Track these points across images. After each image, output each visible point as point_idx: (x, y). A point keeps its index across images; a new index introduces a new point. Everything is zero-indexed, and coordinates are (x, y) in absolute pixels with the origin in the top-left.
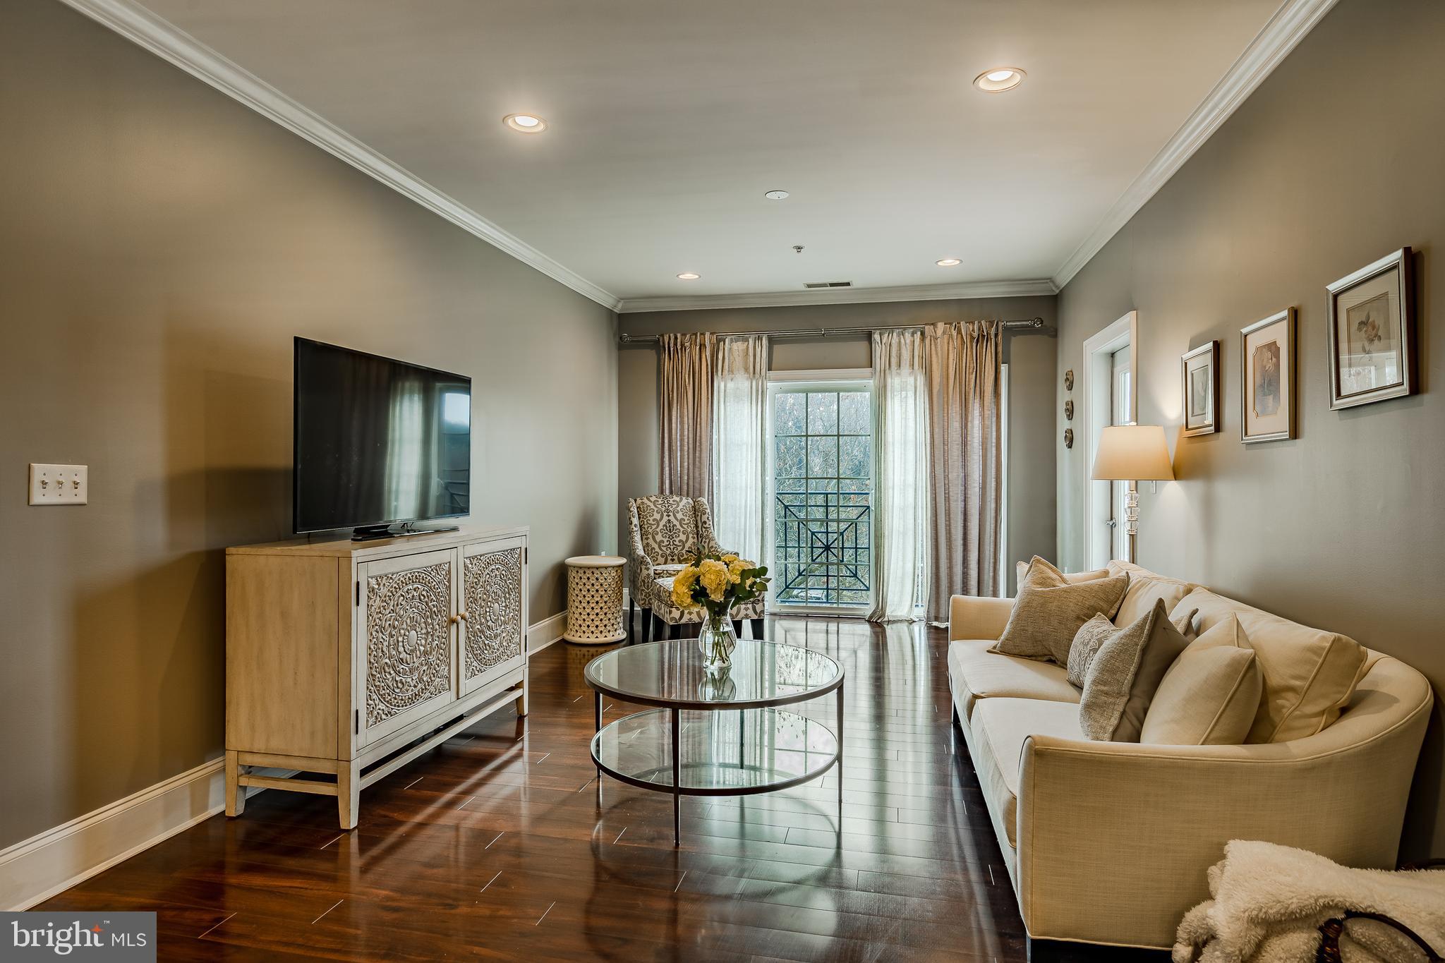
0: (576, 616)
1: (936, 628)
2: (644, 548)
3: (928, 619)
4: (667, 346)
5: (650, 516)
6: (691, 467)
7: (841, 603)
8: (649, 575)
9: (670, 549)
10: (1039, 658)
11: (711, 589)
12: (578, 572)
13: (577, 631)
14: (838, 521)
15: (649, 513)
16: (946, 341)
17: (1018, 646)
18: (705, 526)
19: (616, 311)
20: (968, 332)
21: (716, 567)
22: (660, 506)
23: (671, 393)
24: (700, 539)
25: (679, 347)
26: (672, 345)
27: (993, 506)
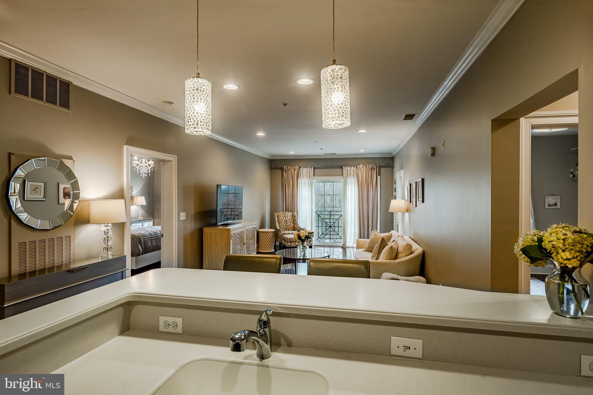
2: (279, 226)
6: (291, 204)
7: (334, 243)
8: (281, 234)
9: (286, 227)
11: (302, 236)
12: (262, 233)
14: (333, 219)
15: (280, 217)
16: (363, 169)
18: (296, 220)
19: (270, 159)
20: (369, 167)
21: (303, 232)
22: (283, 215)
23: (286, 183)
24: (294, 224)
25: (288, 170)
26: (286, 169)
27: (376, 215)
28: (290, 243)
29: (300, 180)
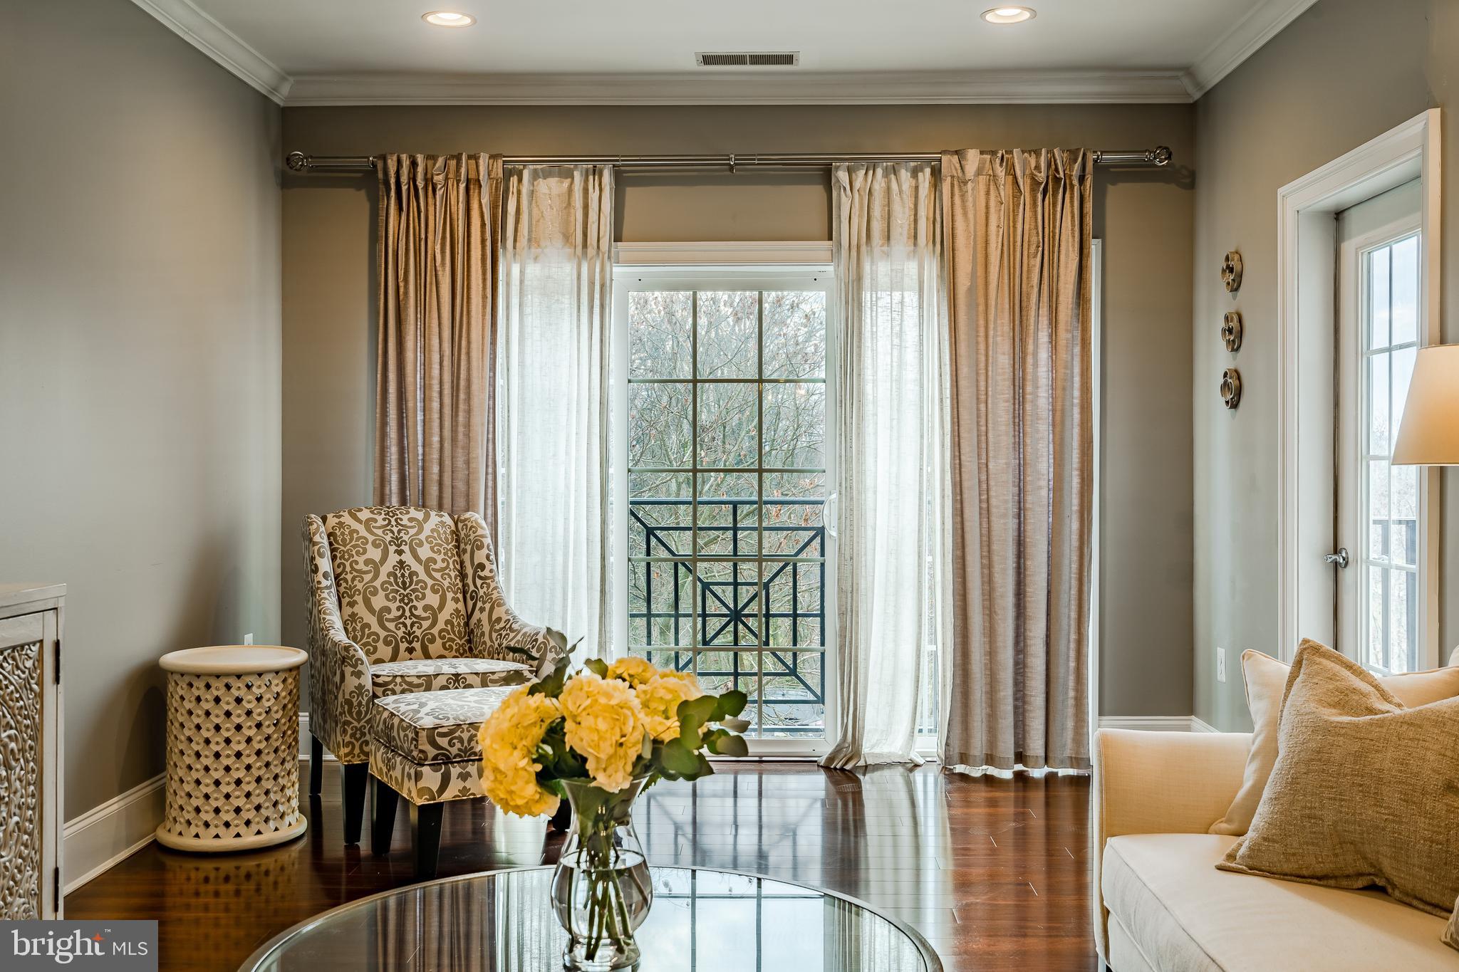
0: (187, 788)
1: (964, 777)
2: (345, 623)
3: (948, 760)
4: (393, 181)
5: (358, 553)
6: (447, 445)
7: (766, 730)
8: (360, 687)
9: (405, 626)
10: (1344, 883)
11: (597, 758)
12: (191, 685)
13: (189, 823)
14: (760, 559)
15: (354, 546)
16: (982, 188)
17: (1294, 854)
18: (482, 574)
19: (275, 99)
20: (1028, 172)
21: (609, 696)
22: (379, 532)
23: (401, 284)
24: (470, 603)
25: (420, 184)
26: (404, 179)
27: (1075, 525)
28: (435, 767)
29: (516, 270)
